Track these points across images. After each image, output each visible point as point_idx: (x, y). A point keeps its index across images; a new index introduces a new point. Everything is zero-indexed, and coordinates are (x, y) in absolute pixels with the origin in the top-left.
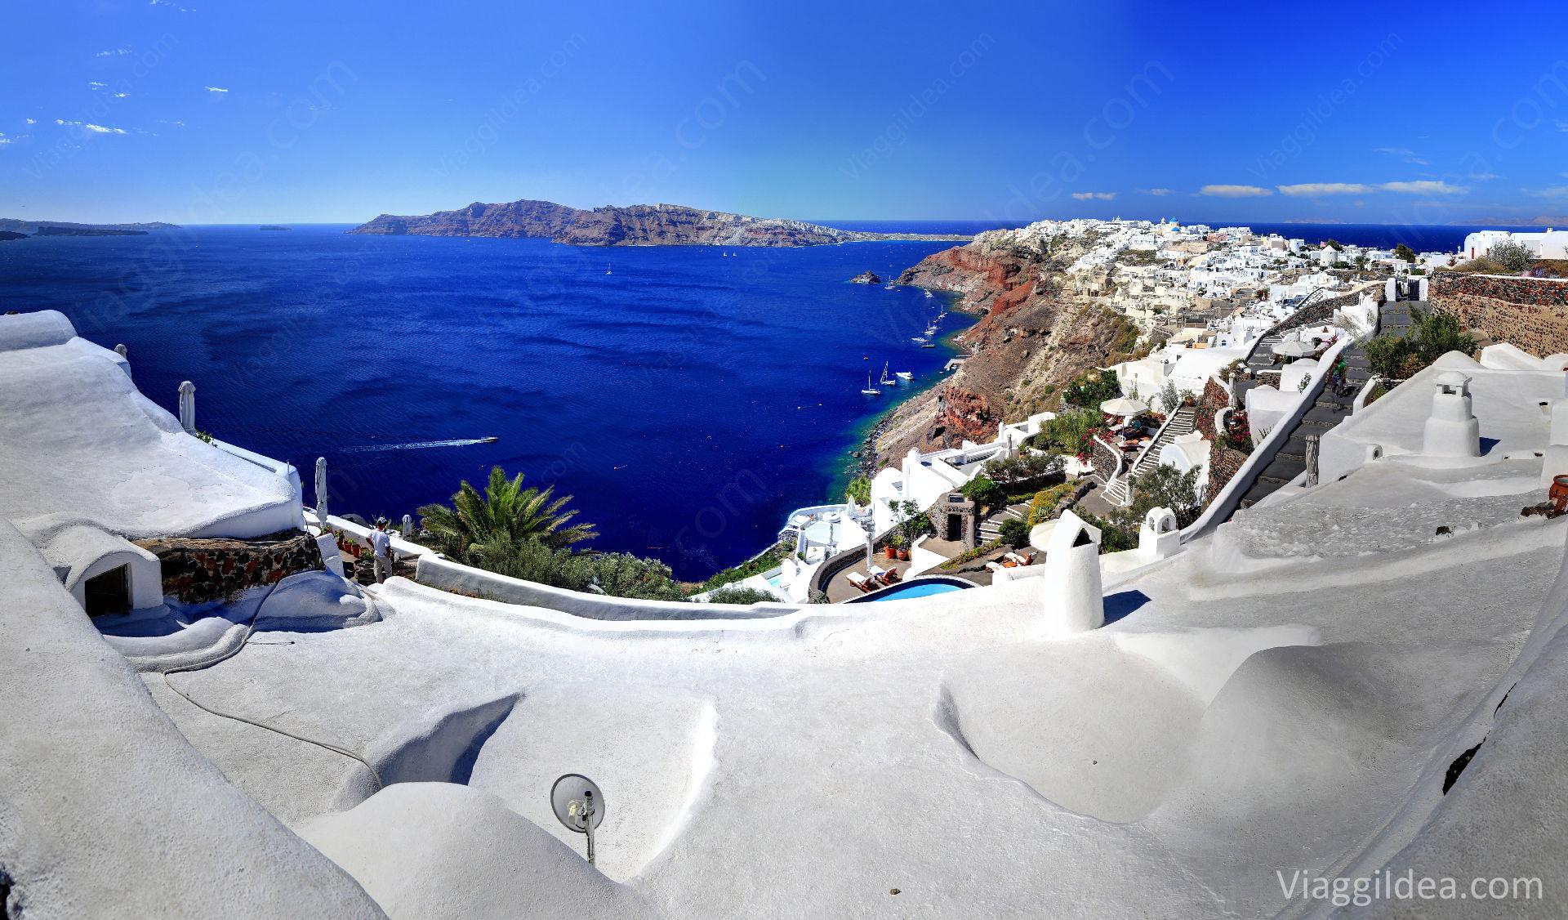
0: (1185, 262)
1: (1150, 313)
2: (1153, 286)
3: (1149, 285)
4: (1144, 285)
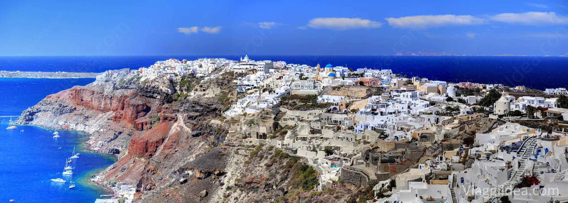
0: (347, 106)
1: (321, 154)
2: (320, 128)
3: (316, 128)
4: (311, 128)
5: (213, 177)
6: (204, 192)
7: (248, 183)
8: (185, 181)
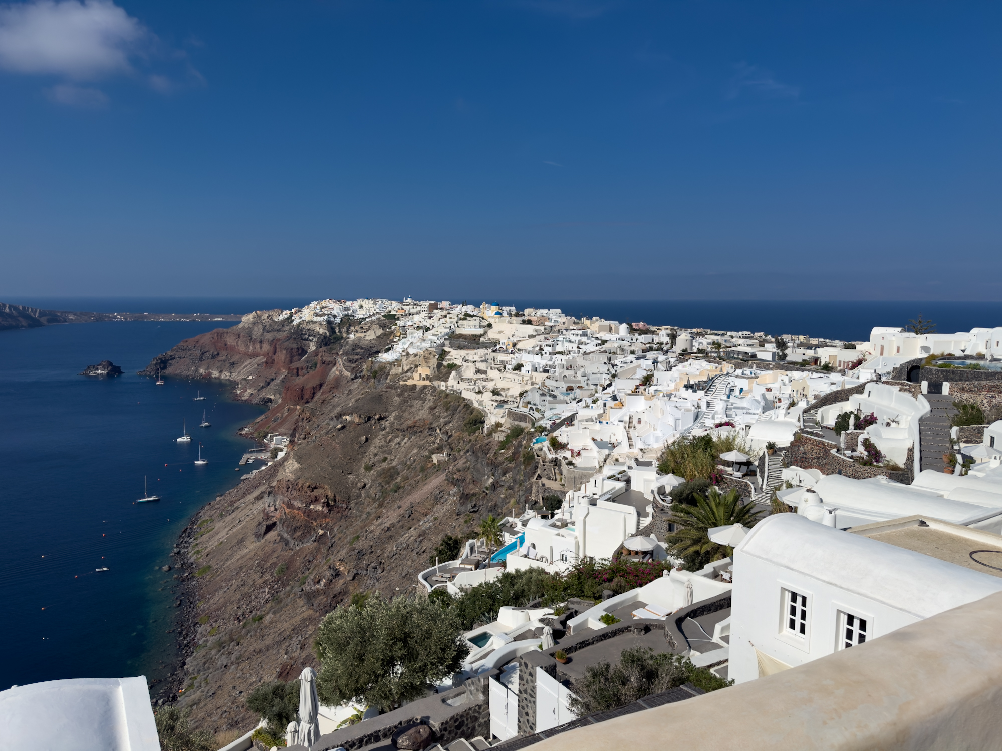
2: (485, 369)
4: (476, 368)
5: (373, 422)
6: (364, 438)
7: (410, 427)
8: (343, 427)
